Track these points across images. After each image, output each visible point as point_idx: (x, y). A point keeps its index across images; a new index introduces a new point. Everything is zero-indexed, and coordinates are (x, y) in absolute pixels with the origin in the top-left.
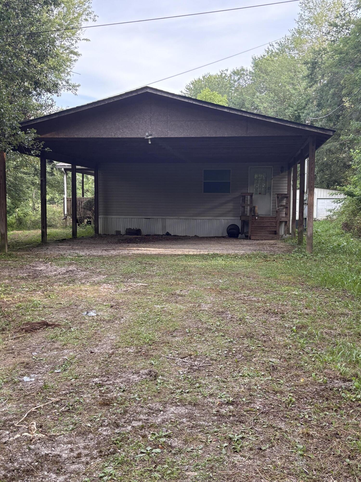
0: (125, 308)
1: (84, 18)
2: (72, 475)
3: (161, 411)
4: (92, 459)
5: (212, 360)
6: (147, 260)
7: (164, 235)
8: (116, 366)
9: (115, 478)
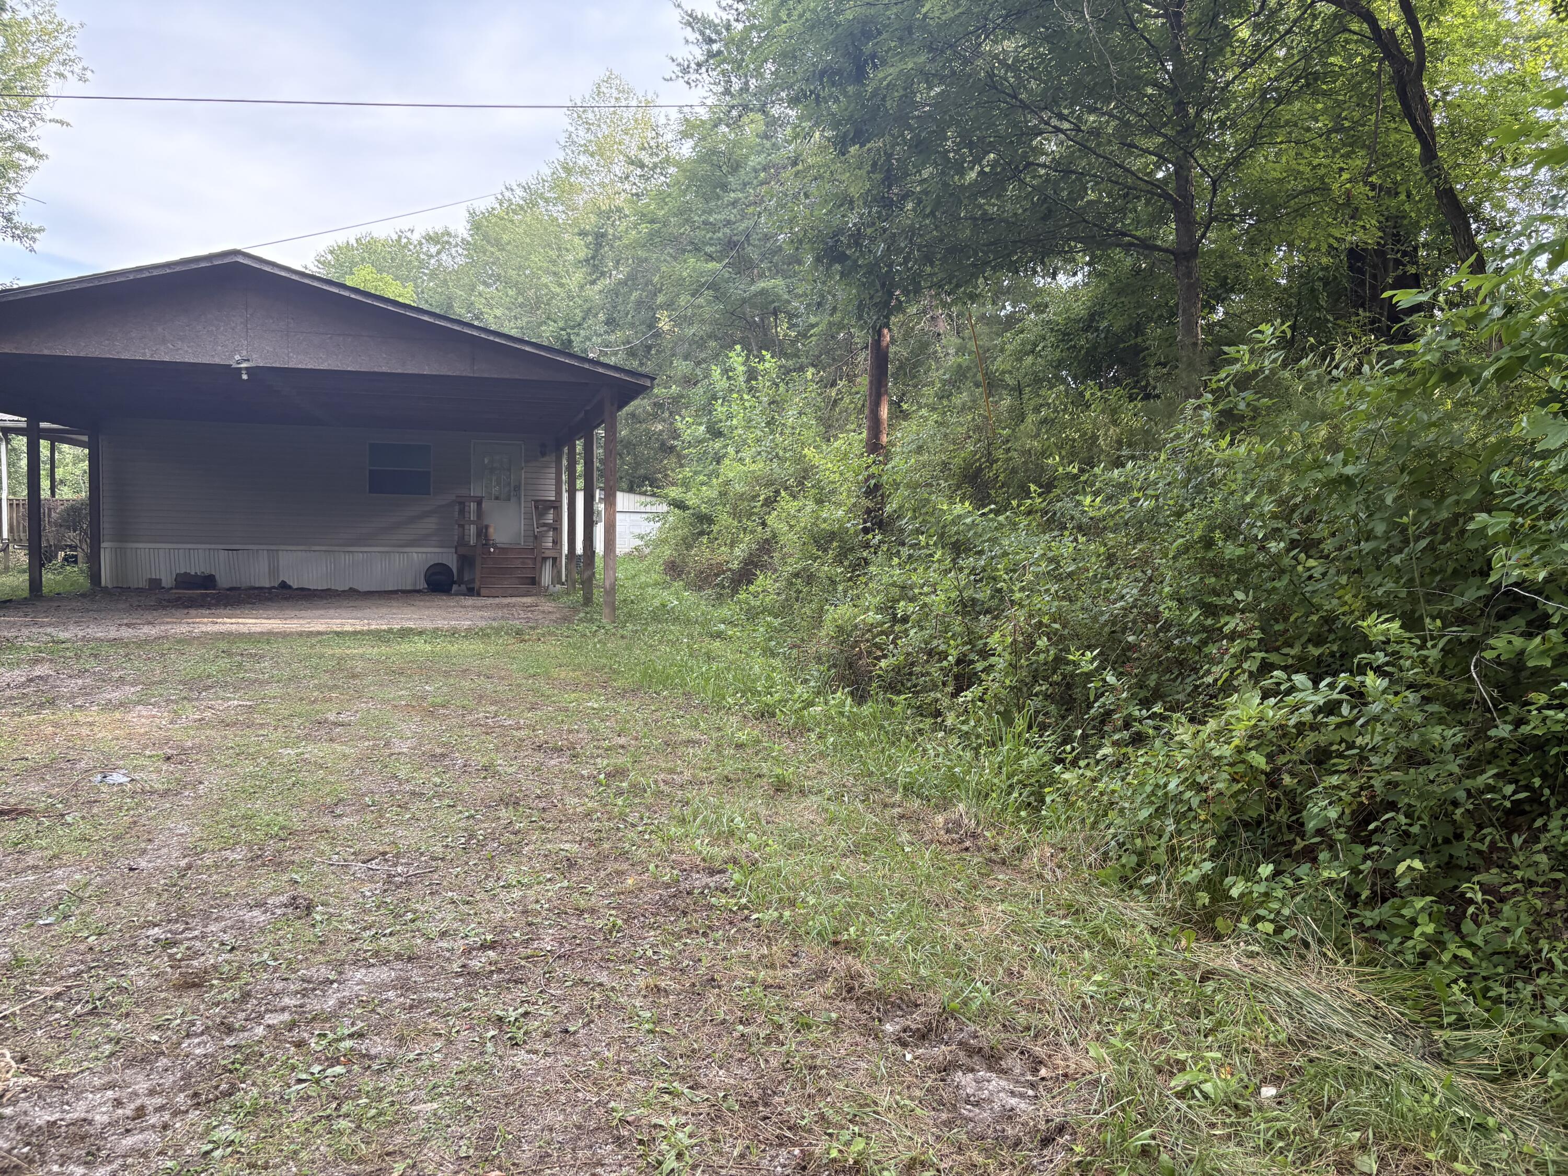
0: (204, 759)
1: (54, 69)
2: (130, 1160)
3: (332, 982)
4: (175, 1114)
5: (434, 859)
6: (242, 646)
7: (274, 588)
8: (204, 894)
9: (243, 1150)
